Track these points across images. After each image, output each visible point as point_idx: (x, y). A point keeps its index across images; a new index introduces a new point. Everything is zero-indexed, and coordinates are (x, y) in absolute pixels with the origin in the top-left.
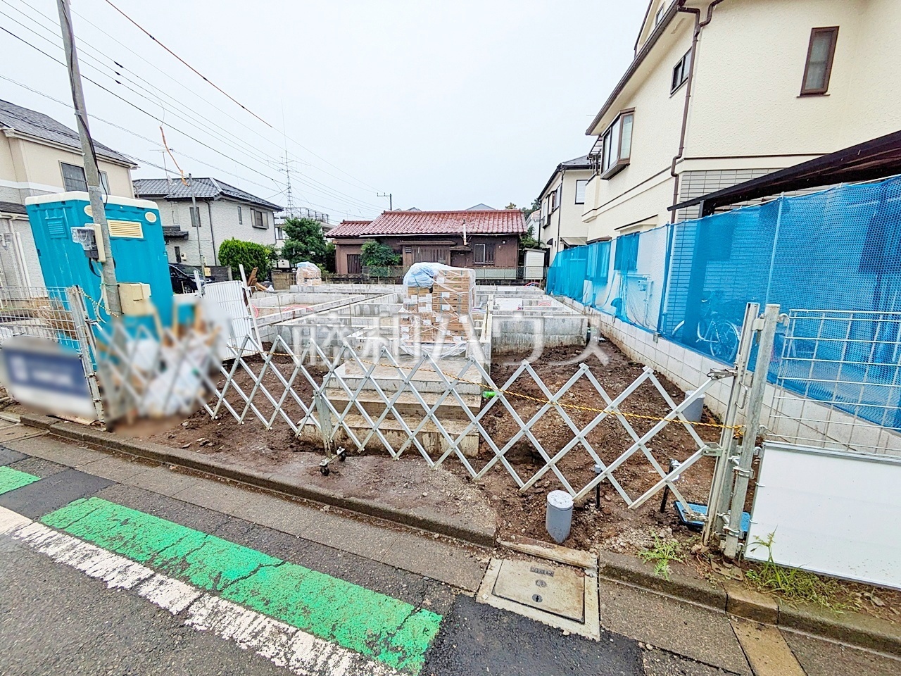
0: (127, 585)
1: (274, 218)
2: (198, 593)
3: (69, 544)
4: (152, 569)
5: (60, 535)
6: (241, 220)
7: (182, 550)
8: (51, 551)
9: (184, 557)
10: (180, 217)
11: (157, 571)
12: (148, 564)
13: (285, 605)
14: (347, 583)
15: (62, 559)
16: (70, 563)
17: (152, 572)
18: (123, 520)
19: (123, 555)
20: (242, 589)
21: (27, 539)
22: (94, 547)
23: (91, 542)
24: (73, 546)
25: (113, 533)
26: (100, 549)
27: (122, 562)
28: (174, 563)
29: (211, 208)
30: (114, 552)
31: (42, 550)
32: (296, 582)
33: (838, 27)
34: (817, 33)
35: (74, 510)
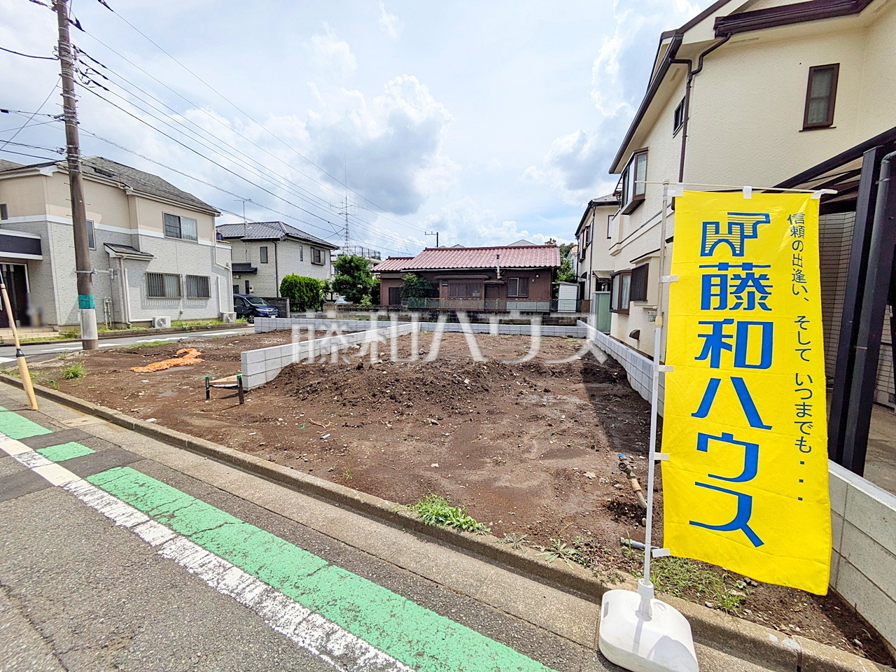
0: (129, 525)
1: (331, 256)
2: (174, 535)
3: (100, 495)
4: (149, 516)
5: (97, 489)
6: (302, 257)
7: (173, 507)
8: (86, 499)
9: (174, 512)
10: (252, 256)
11: (152, 518)
12: (147, 513)
13: (231, 550)
14: (285, 542)
15: (92, 505)
16: (96, 507)
17: (149, 519)
18: (141, 484)
19: (133, 506)
20: (206, 536)
21: (73, 490)
22: (115, 499)
23: (115, 496)
24: (102, 497)
25: (132, 491)
26: (119, 501)
27: (131, 509)
28: (165, 514)
29: (277, 248)
30: (128, 503)
31: (81, 498)
32: (247, 536)
33: (839, 64)
34: (815, 71)
35: (110, 474)
